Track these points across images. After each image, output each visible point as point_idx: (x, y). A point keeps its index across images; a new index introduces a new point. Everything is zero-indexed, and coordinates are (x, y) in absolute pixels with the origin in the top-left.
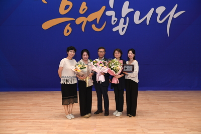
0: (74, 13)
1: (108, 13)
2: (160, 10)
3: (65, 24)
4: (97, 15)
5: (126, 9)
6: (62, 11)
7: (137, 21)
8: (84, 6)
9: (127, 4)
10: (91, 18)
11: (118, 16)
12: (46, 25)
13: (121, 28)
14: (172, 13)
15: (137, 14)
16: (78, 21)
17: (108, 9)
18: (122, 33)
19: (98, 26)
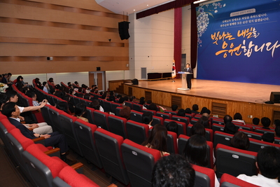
0: (228, 48)
1: (243, 47)
2: (268, 44)
3: (224, 53)
4: (238, 48)
5: (251, 45)
6: (223, 47)
7: (256, 50)
8: (232, 45)
9: (251, 42)
10: (235, 50)
11: (247, 48)
12: (217, 54)
13: (248, 54)
14: (275, 46)
15: (256, 47)
16: (230, 52)
17: (243, 45)
18: (249, 56)
19: (238, 53)
